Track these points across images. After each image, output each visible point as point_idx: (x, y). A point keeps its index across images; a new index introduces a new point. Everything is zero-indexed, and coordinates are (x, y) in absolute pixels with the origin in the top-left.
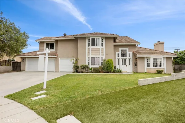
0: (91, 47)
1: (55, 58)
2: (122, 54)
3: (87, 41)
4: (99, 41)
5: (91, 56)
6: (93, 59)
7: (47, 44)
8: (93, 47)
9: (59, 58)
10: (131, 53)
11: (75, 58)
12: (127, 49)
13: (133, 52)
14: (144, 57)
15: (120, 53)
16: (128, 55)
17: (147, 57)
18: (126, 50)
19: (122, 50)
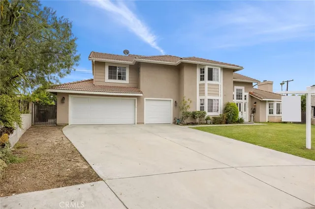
0: (206, 81)
1: (136, 99)
2: (237, 96)
3: (198, 71)
4: (218, 73)
5: (207, 97)
6: (210, 101)
7: (110, 68)
8: (210, 82)
9: (145, 99)
10: (247, 94)
11: (172, 99)
12: (242, 88)
13: (250, 93)
14: (265, 101)
15: (235, 93)
16: (243, 97)
17: (269, 101)
18: (241, 90)
19: (237, 90)
